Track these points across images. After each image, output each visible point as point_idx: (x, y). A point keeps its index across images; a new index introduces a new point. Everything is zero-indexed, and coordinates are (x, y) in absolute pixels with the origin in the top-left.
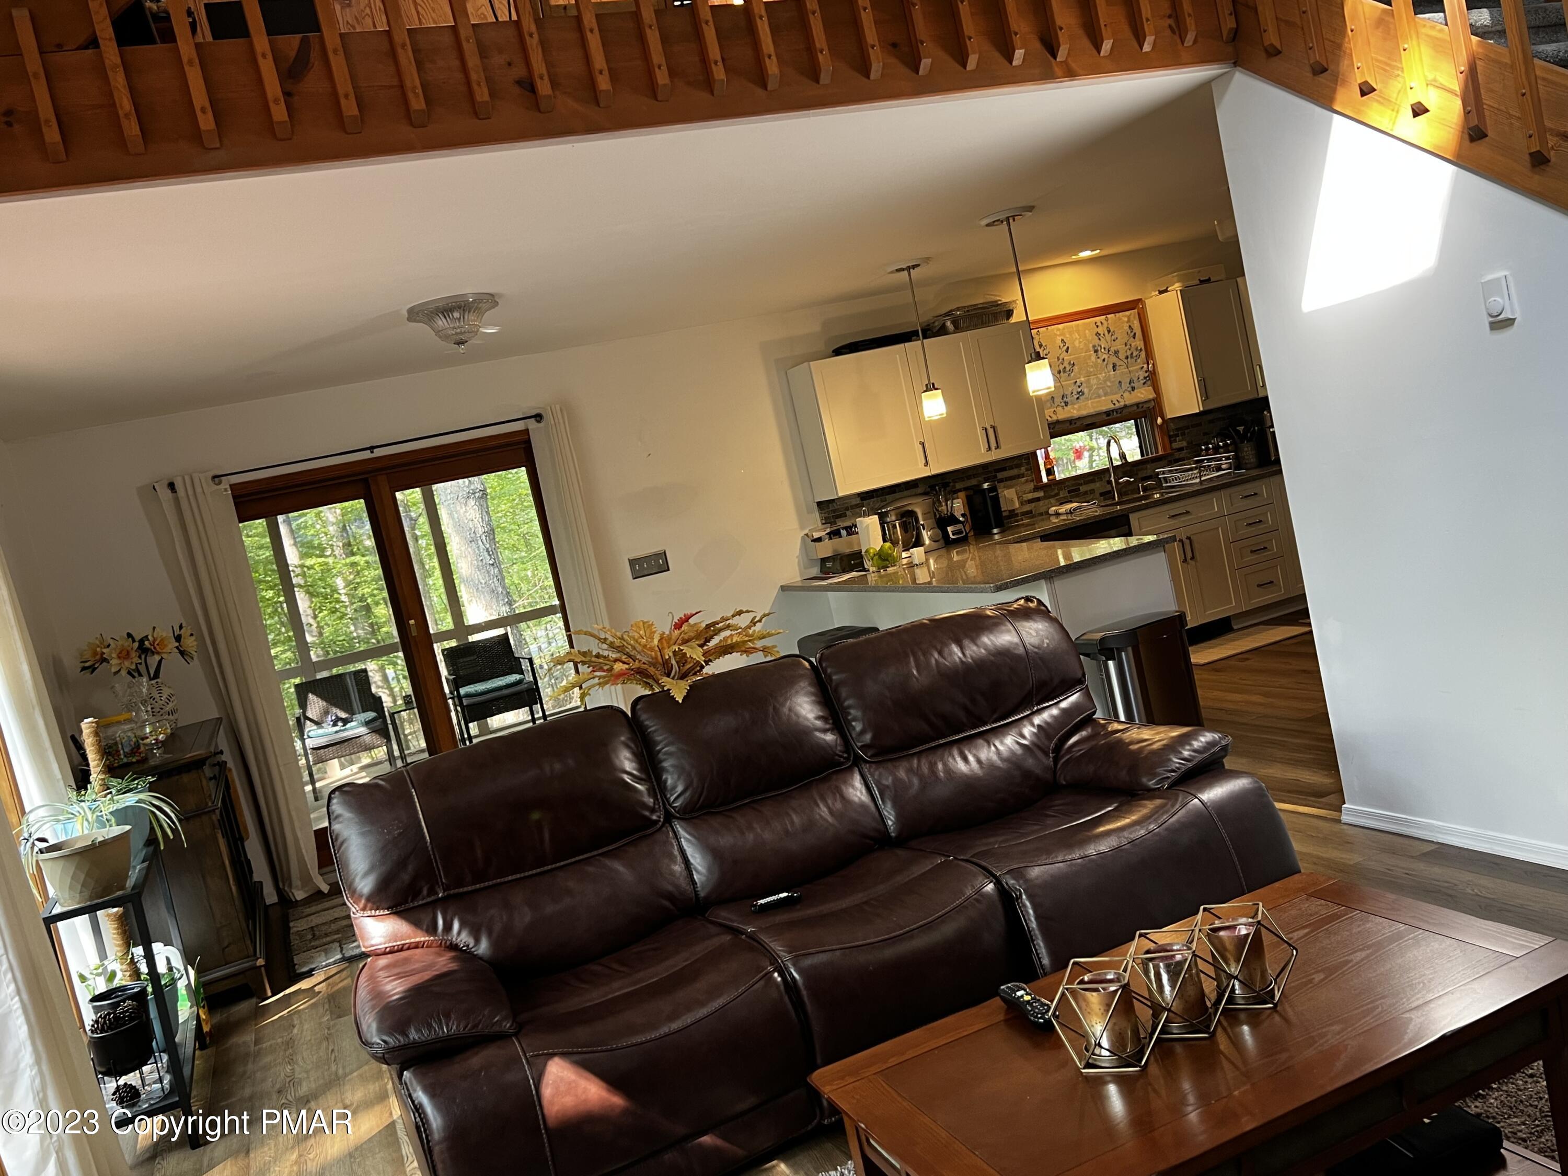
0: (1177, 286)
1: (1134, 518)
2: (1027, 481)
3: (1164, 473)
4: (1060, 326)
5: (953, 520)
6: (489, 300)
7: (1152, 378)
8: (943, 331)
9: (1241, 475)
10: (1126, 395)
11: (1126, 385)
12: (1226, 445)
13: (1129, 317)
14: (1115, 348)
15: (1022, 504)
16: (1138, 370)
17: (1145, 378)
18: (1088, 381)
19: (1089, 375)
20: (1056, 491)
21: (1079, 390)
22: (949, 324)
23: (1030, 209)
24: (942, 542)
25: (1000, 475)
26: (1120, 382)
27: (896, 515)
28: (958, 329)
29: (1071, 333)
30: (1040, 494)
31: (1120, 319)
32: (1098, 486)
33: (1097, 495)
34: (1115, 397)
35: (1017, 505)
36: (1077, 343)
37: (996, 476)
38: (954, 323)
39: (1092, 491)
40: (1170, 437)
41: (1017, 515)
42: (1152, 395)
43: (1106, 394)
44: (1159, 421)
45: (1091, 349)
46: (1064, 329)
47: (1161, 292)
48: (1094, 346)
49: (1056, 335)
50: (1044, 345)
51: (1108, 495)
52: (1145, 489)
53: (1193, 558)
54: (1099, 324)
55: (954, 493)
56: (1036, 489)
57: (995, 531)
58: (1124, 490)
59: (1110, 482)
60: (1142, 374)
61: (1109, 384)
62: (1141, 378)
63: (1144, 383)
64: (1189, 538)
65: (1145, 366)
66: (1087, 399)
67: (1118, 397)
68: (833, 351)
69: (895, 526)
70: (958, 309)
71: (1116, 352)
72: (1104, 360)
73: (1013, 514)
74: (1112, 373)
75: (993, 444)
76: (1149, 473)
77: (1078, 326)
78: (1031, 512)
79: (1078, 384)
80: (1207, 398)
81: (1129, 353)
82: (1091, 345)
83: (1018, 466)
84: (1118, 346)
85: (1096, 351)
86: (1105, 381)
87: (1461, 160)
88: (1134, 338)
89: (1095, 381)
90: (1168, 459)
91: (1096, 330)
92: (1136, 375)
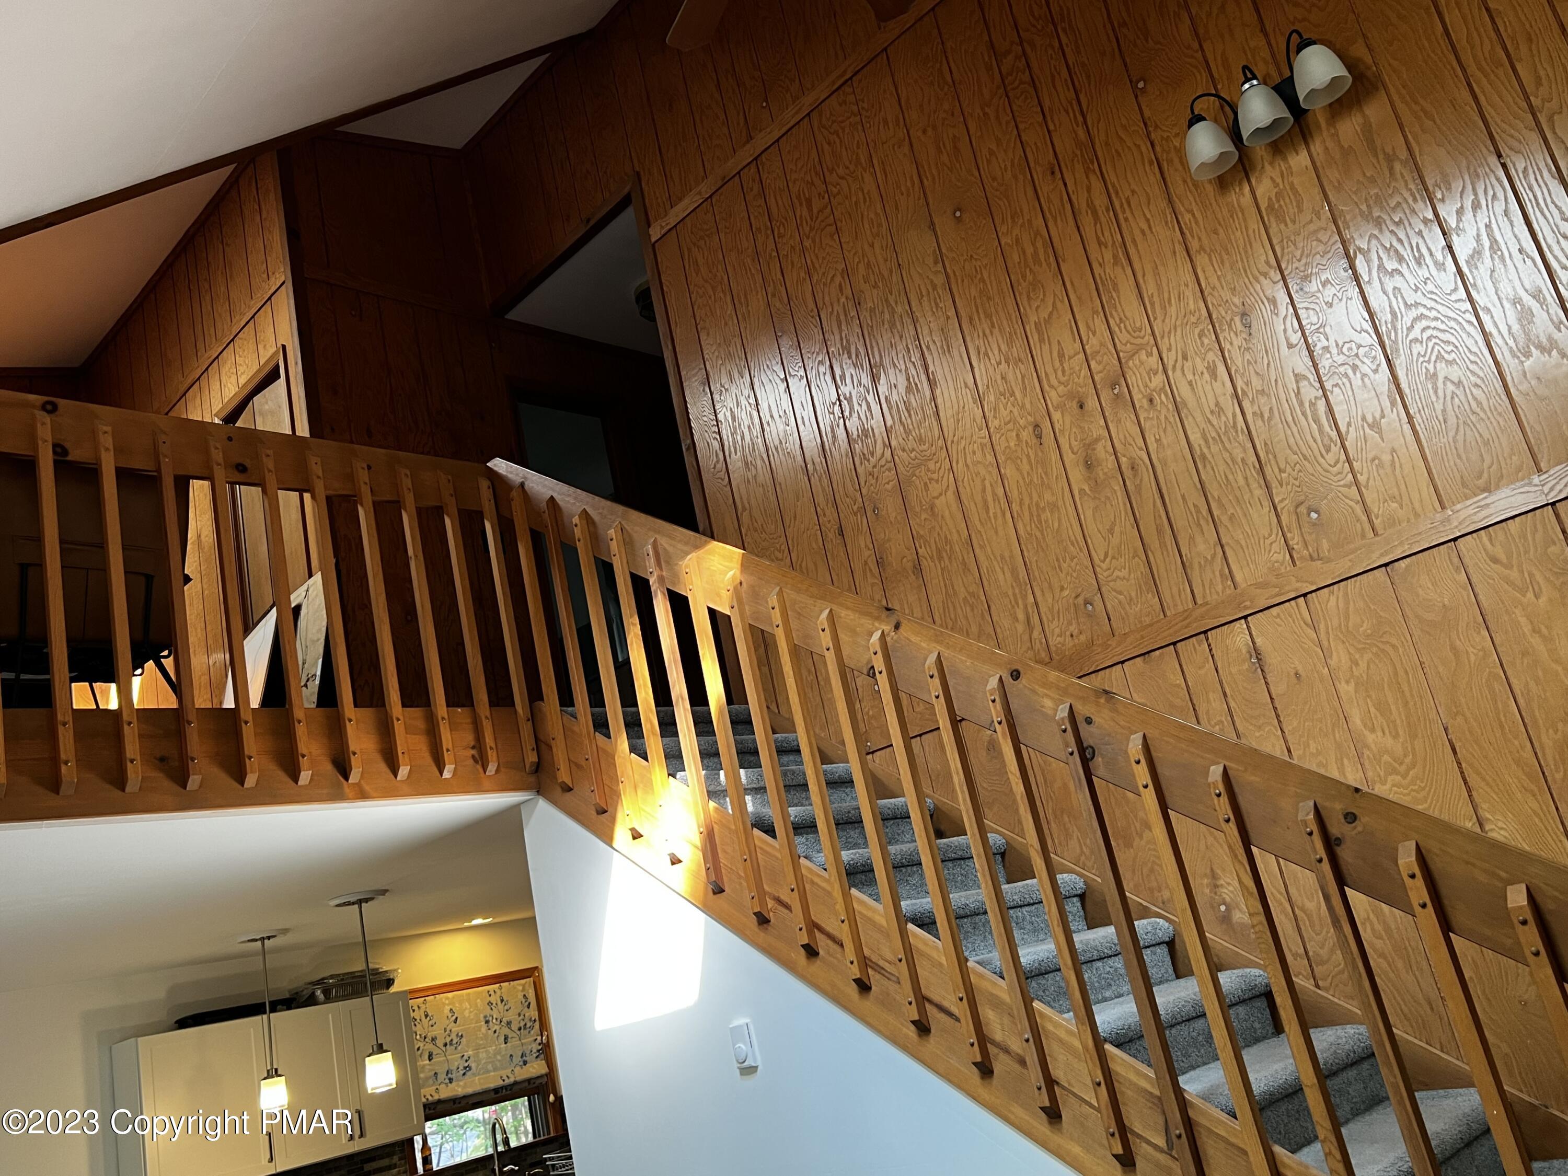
2: (399, 1173)
3: (551, 1160)
4: (450, 995)
7: (546, 1051)
8: (311, 1001)
10: (517, 1069)
11: (517, 1059)
13: (524, 986)
14: (508, 1019)
16: (531, 1042)
17: (538, 1051)
18: (477, 1055)
19: (477, 1049)
21: (466, 1064)
22: (319, 993)
23: (384, 892)
26: (511, 1056)
28: (328, 999)
29: (461, 1002)
31: (514, 988)
34: (504, 1073)
36: (467, 1013)
38: (326, 992)
42: (545, 1070)
43: (495, 1069)
44: (550, 1099)
45: (482, 1019)
46: (453, 998)
48: (485, 1017)
49: (444, 1004)
50: (430, 1014)
54: (492, 993)
59: (493, 1171)
60: (535, 1047)
61: (499, 1057)
62: (534, 1051)
63: (537, 1057)
65: (539, 1038)
66: (474, 1074)
67: (508, 1072)
68: (176, 1022)
70: (332, 977)
71: (509, 1023)
72: (495, 1032)
74: (503, 1045)
75: (358, 1134)
77: (469, 994)
79: (466, 1057)
81: (522, 1024)
82: (482, 1016)
83: (391, 1155)
84: (512, 1016)
85: (487, 1022)
86: (495, 1055)
88: (528, 1007)
90: (558, 1143)
91: (489, 999)
92: (527, 1049)
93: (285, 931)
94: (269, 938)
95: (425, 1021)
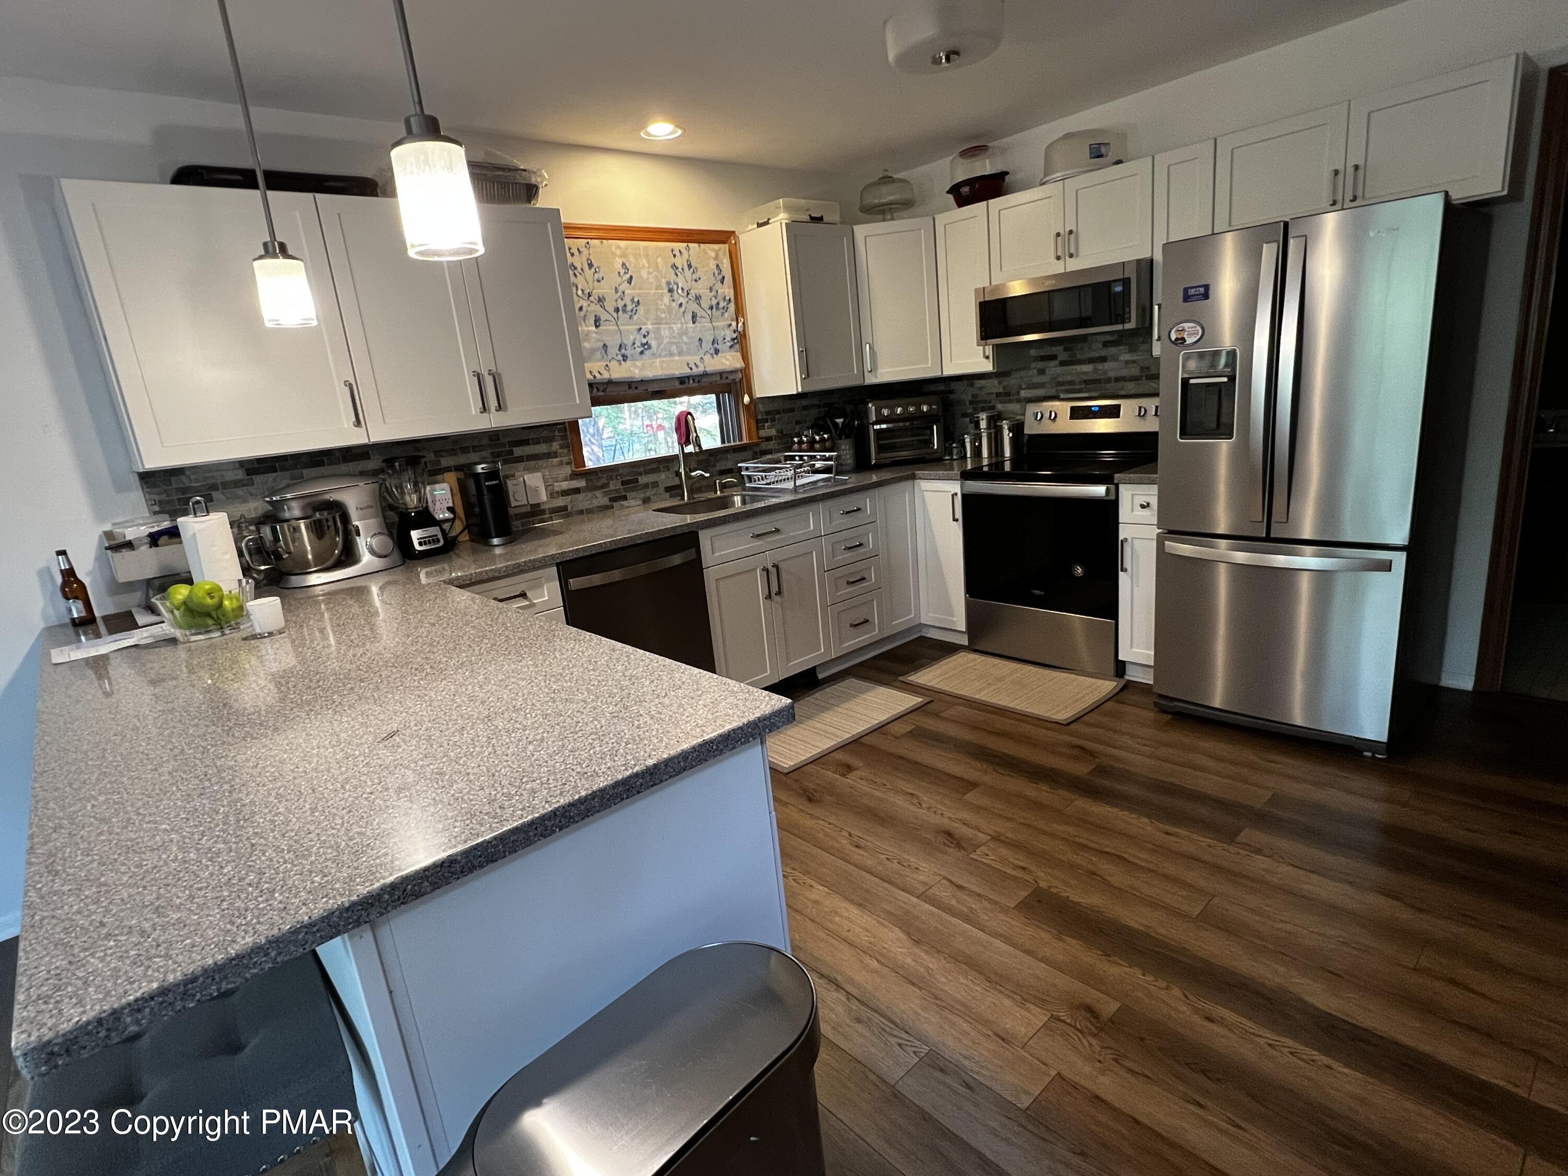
0: (782, 218)
1: (705, 538)
2: (561, 463)
3: (747, 469)
4: (622, 244)
5: (425, 518)
7: (741, 341)
9: (844, 482)
10: (707, 358)
11: (707, 345)
12: (823, 440)
13: (717, 253)
14: (697, 292)
15: (552, 495)
16: (724, 328)
17: (733, 339)
18: (658, 331)
19: (658, 322)
20: (604, 481)
21: (644, 341)
25: (518, 451)
26: (700, 339)
27: (304, 508)
29: (637, 257)
30: (581, 483)
31: (705, 253)
32: (665, 479)
33: (662, 489)
34: (692, 359)
35: (544, 497)
36: (644, 274)
37: (511, 452)
39: (655, 484)
40: (757, 421)
41: (543, 512)
42: (739, 364)
43: (680, 353)
44: (746, 399)
45: (664, 285)
46: (627, 248)
47: (760, 225)
48: (668, 283)
49: (614, 254)
50: (595, 266)
51: (673, 491)
52: (724, 487)
53: (779, 593)
54: (677, 253)
56: (575, 476)
57: (496, 541)
58: (697, 486)
59: (678, 474)
60: (729, 335)
61: (685, 339)
62: (728, 338)
63: (731, 347)
64: (776, 566)
65: (734, 324)
66: (654, 355)
67: (696, 359)
68: (175, 174)
71: (698, 298)
72: (681, 305)
73: (536, 511)
74: (691, 325)
75: (493, 403)
76: (729, 465)
77: (647, 248)
78: (565, 508)
79: (643, 331)
80: (808, 376)
81: (714, 302)
82: (664, 280)
83: (549, 440)
84: (701, 288)
85: (671, 291)
86: (681, 335)
88: (722, 283)
89: (667, 331)
90: (754, 451)
91: (673, 260)
92: (720, 334)
95: (589, 273)
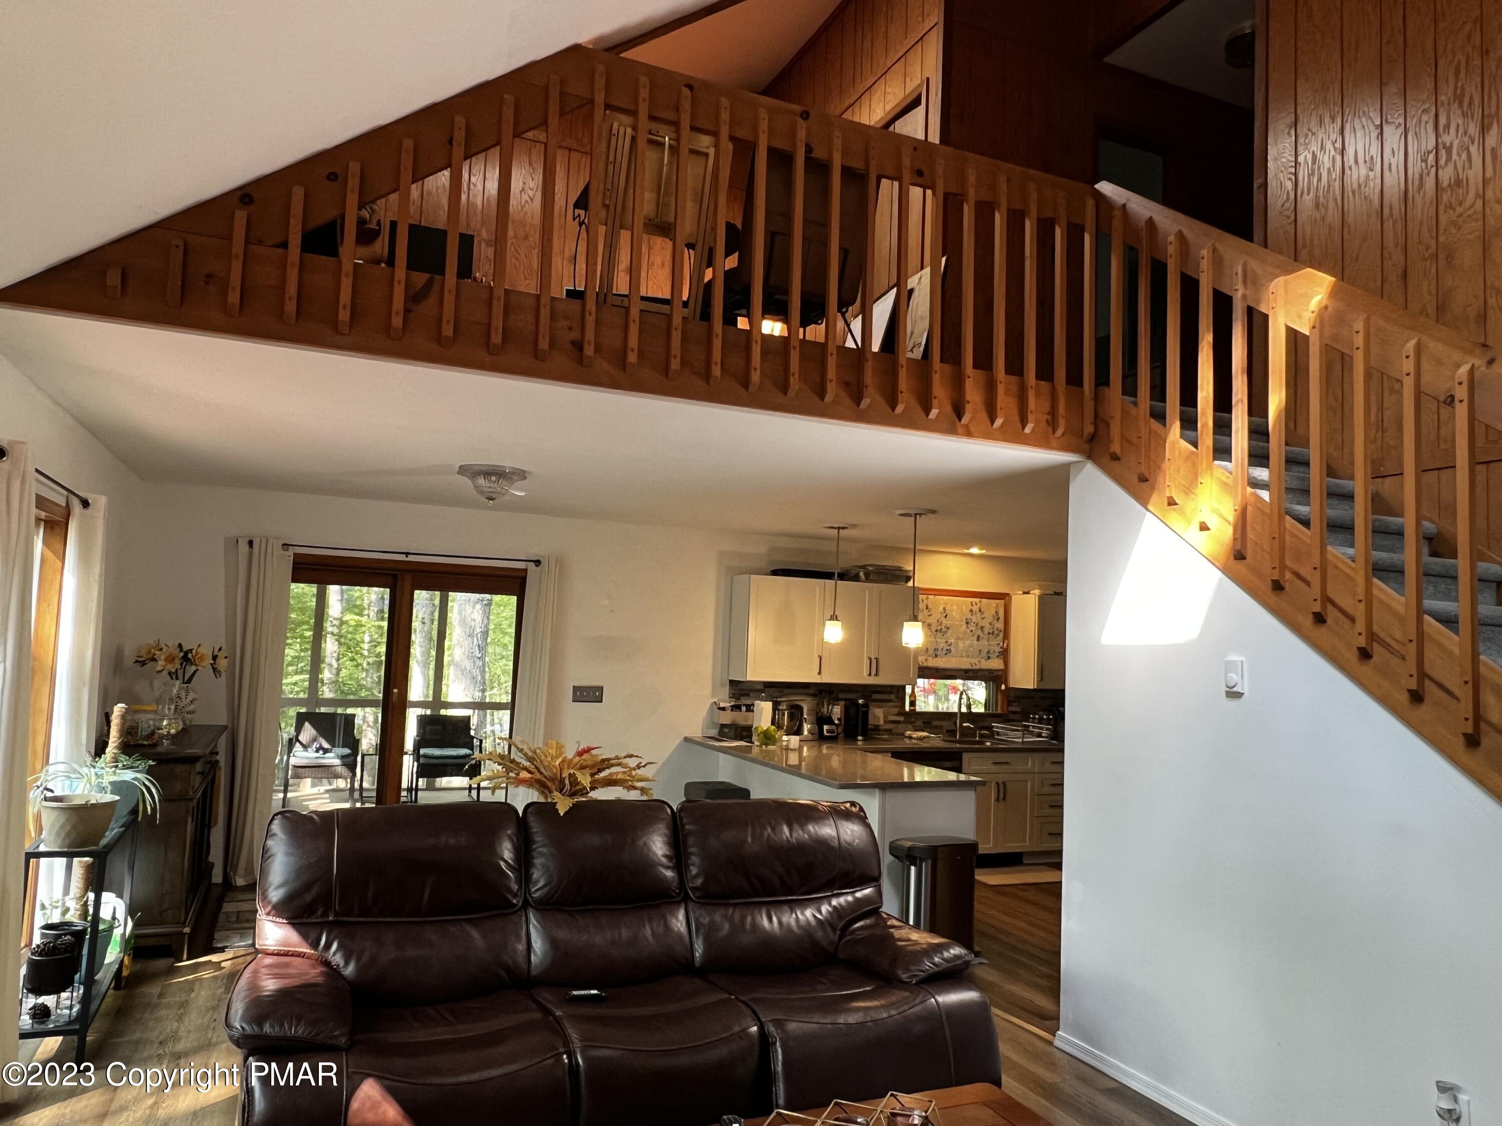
0: (1037, 592)
1: (966, 757)
2: (894, 706)
3: (997, 727)
4: (945, 598)
5: (830, 721)
6: (522, 475)
7: (1005, 654)
8: (856, 578)
9: (1055, 745)
10: (983, 661)
11: (984, 654)
12: (1048, 719)
13: (997, 605)
14: (982, 625)
15: (886, 722)
16: (995, 645)
17: (1000, 652)
18: (957, 644)
19: (958, 638)
20: (914, 719)
21: (948, 648)
22: (862, 574)
23: (933, 512)
24: (816, 737)
25: (875, 696)
26: (980, 650)
27: (787, 706)
28: (868, 579)
29: (952, 605)
30: (902, 719)
31: (990, 604)
32: (947, 724)
33: (945, 731)
34: (974, 661)
35: (882, 722)
36: (954, 614)
37: (871, 696)
38: (867, 575)
39: (941, 727)
40: (1009, 701)
41: (879, 730)
42: (1002, 667)
43: (968, 656)
44: (1003, 687)
45: (964, 620)
46: (947, 600)
47: (1024, 593)
48: (966, 619)
49: (940, 603)
50: (929, 608)
51: (952, 733)
52: (981, 736)
53: (1004, 799)
54: (974, 604)
55: (835, 701)
56: (899, 714)
57: (860, 738)
58: (965, 732)
59: (955, 724)
60: (998, 649)
61: (971, 649)
62: (997, 651)
63: (998, 656)
64: (1004, 783)
65: (1002, 643)
66: (953, 656)
67: (976, 661)
68: (772, 571)
69: (784, 714)
70: (871, 565)
71: (982, 628)
72: (972, 631)
73: (877, 728)
74: (976, 642)
75: (874, 672)
76: (986, 724)
77: (958, 600)
78: (891, 730)
79: (949, 643)
80: (1042, 680)
81: (991, 631)
82: (964, 618)
83: (890, 693)
84: (985, 623)
85: (967, 623)
86: (970, 647)
87: (1226, 570)
88: (998, 621)
90: (1003, 718)
91: (971, 607)
92: (993, 648)
93: (854, 526)
94: (843, 528)
95: (926, 611)
